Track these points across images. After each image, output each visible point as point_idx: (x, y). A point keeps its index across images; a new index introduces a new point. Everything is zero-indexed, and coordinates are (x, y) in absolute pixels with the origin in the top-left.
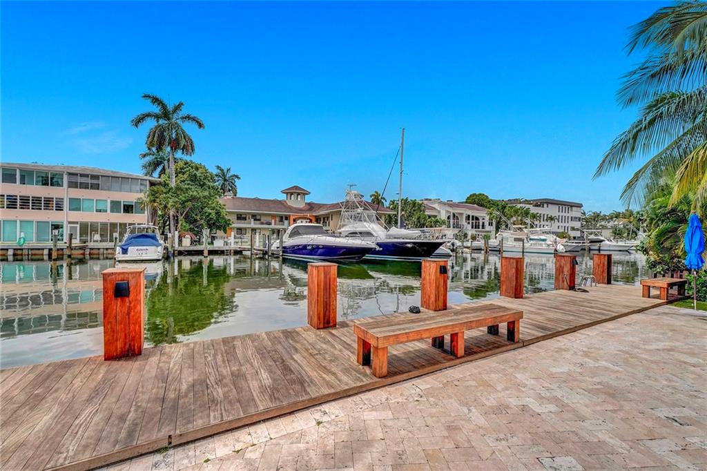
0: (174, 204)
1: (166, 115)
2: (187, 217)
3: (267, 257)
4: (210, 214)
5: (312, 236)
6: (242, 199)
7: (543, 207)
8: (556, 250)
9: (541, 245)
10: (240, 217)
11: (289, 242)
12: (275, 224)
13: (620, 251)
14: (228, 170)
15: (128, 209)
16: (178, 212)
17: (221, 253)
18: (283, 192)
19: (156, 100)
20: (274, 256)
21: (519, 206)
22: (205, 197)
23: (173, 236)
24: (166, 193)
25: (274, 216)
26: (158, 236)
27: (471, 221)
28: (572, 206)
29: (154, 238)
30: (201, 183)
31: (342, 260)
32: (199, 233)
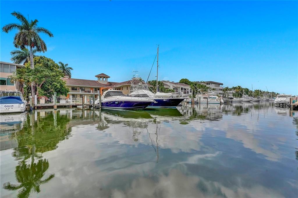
0: (33, 79)
1: (27, 27)
2: (43, 87)
3: (92, 108)
4: (57, 85)
5: (118, 97)
6: (74, 79)
7: (210, 85)
8: (221, 102)
9: (215, 100)
10: (73, 89)
11: (105, 100)
12: (93, 92)
13: (239, 102)
14: (66, 65)
15: (3, 82)
16: (36, 84)
17: (65, 107)
18: (96, 76)
19: (20, 16)
20: (97, 108)
21: (202, 84)
22: (54, 76)
23: (34, 98)
24: (28, 73)
25: (92, 88)
26: (22, 98)
27: (183, 91)
28: (219, 85)
29: (19, 99)
30: (51, 68)
31: (135, 109)
32: (50, 96)
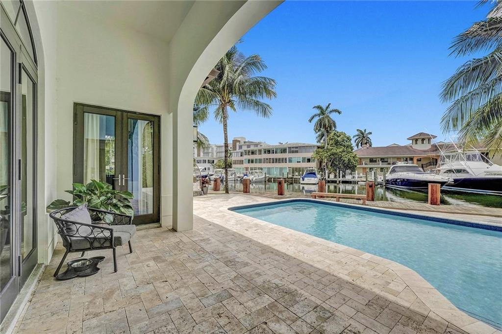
1: (323, 113)
6: (376, 148)
10: (372, 161)
14: (365, 130)
15: (309, 160)
17: (350, 182)
18: (409, 139)
19: (318, 107)
25: (399, 158)
26: (316, 173)
29: (314, 174)
